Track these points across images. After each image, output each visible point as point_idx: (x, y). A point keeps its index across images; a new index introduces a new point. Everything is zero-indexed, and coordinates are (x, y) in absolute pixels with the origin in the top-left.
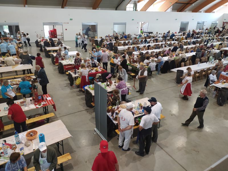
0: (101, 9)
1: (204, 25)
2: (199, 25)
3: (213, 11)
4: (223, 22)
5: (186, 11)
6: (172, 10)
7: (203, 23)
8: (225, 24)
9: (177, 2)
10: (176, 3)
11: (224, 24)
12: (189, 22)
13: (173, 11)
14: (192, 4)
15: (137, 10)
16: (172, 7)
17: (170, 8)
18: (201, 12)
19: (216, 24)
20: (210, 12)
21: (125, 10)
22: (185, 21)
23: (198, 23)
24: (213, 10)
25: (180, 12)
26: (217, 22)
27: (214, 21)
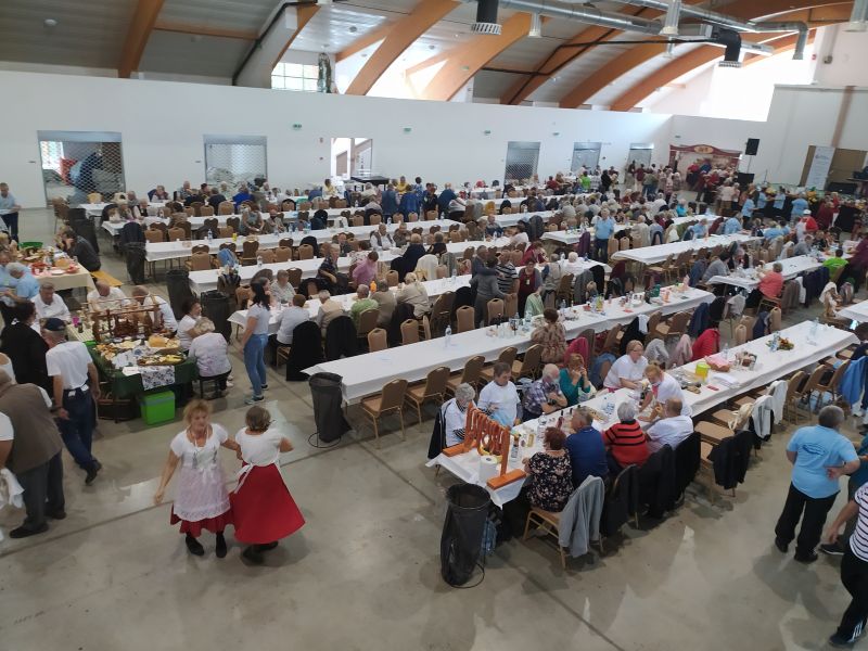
0: (146, 78)
1: (601, 157)
2: (581, 155)
3: (637, 106)
4: (672, 147)
5: (530, 103)
6: (474, 95)
7: (598, 148)
8: (678, 153)
9: (487, 66)
10: (484, 68)
11: (673, 154)
12: (539, 143)
13: (479, 99)
14: (549, 74)
15: (336, 92)
16: (471, 84)
17: (465, 88)
18: (589, 107)
19: (645, 152)
20: (626, 109)
21: (268, 85)
22: (525, 138)
23: (578, 149)
24: (636, 102)
25: (509, 104)
26: (652, 147)
27: (638, 141)
